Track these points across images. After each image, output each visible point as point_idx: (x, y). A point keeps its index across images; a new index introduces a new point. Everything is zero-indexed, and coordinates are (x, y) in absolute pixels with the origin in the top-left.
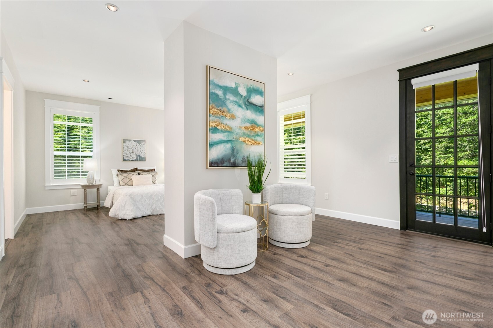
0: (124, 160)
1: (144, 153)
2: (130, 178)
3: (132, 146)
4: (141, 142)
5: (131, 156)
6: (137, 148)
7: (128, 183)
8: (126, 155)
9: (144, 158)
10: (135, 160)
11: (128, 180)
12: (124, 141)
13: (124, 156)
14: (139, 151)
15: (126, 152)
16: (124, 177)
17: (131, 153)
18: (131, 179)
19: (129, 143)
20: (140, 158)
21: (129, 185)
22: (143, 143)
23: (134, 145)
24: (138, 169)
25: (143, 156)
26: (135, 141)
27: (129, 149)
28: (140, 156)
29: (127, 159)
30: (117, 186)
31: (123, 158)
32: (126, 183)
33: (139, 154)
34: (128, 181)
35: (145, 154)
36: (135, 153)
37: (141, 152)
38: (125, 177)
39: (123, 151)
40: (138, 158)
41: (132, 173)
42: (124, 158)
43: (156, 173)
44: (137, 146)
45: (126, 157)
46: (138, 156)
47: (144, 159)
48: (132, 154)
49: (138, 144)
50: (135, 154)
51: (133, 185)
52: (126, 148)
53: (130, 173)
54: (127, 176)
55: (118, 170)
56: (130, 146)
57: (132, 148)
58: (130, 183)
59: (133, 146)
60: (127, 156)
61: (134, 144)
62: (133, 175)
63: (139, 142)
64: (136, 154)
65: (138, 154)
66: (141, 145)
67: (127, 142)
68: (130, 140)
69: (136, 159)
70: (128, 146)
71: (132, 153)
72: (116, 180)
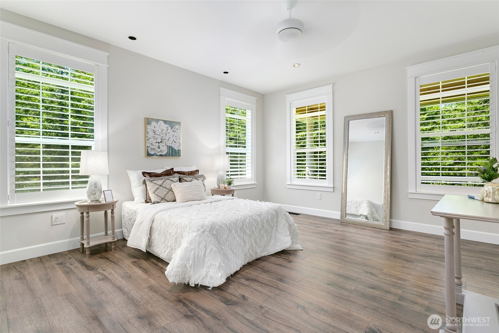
0: (149, 155)
1: (178, 143)
2: (168, 187)
3: (160, 131)
4: (175, 124)
5: (159, 147)
6: (168, 134)
7: (166, 197)
8: (151, 146)
9: (179, 151)
10: (166, 155)
11: (165, 191)
12: (148, 121)
13: (148, 147)
14: (171, 140)
15: (152, 141)
16: (158, 187)
17: (159, 143)
18: (170, 188)
19: (156, 125)
20: (173, 153)
21: (168, 201)
22: (177, 127)
23: (164, 128)
24: (175, 170)
25: (177, 149)
26: (165, 122)
27: (156, 136)
28: (172, 148)
29: (152, 153)
30: (141, 202)
31: (147, 150)
32: (163, 197)
33: (171, 145)
34: (165, 193)
35: (180, 145)
36: (165, 142)
37: (173, 142)
38: (161, 186)
39: (147, 138)
40: (169, 152)
41: (170, 179)
42: (148, 152)
43: (202, 176)
44: (168, 131)
45: (151, 149)
46: (170, 148)
47: (178, 153)
48: (161, 145)
49: (170, 128)
50: (164, 144)
51: (175, 201)
52: (151, 134)
53: (166, 177)
54: (162, 184)
55: (144, 173)
56: (158, 130)
57: (161, 134)
58: (169, 197)
59: (162, 130)
60: (153, 147)
61: (164, 126)
62: (172, 181)
63: (171, 124)
64: (167, 145)
65: (169, 145)
66: (175, 130)
67: (154, 123)
68: (157, 121)
69: (167, 153)
70: (155, 129)
71: (161, 142)
72: (138, 191)
